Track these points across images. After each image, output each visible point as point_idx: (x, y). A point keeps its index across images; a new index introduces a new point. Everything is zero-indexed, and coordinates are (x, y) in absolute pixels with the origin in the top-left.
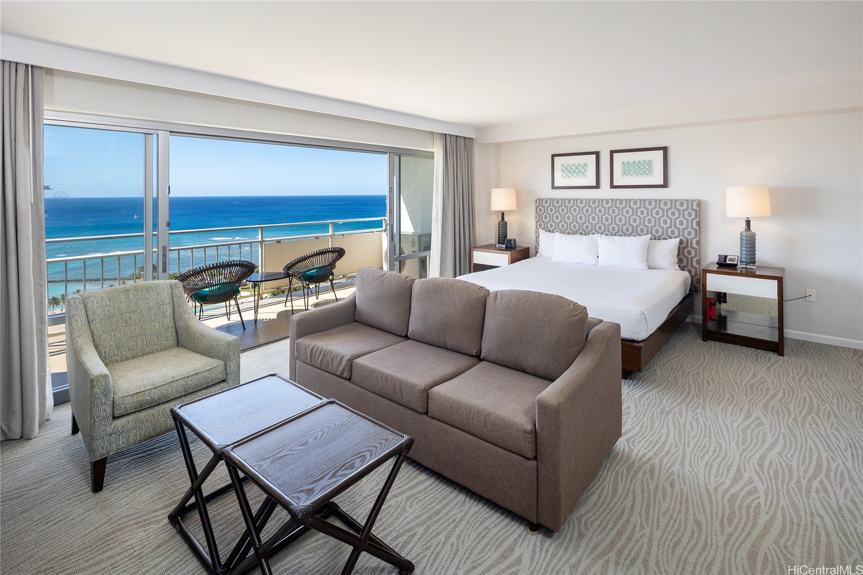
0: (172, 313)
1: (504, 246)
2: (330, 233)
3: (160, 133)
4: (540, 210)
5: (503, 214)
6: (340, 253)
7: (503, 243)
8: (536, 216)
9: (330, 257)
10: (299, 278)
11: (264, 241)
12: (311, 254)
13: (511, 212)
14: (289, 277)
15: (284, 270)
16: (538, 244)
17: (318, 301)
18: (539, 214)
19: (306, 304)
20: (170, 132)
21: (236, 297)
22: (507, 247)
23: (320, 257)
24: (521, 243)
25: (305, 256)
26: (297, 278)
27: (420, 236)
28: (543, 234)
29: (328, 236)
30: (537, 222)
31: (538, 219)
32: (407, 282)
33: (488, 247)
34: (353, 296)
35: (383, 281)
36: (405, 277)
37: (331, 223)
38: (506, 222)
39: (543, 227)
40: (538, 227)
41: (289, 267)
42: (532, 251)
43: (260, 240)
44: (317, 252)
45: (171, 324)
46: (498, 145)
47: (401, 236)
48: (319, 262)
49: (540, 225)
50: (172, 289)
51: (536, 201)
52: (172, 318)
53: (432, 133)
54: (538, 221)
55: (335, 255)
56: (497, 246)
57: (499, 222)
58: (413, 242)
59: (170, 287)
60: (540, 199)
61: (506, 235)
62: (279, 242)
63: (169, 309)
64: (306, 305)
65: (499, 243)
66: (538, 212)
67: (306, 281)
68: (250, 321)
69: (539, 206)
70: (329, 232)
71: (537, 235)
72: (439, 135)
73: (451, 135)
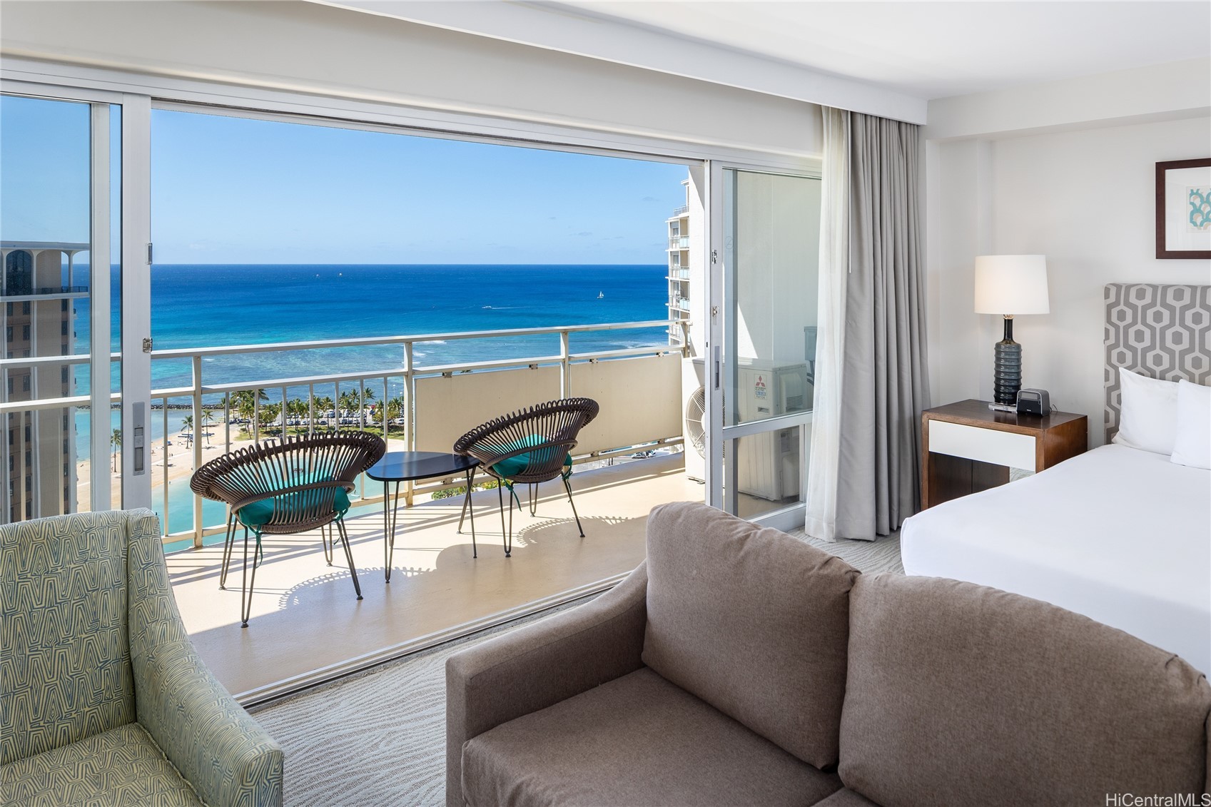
0: (120, 615)
1: (1014, 410)
2: (563, 356)
3: (126, 101)
4: (1122, 316)
5: (1009, 323)
6: (586, 410)
7: (1011, 402)
8: (1107, 331)
9: (562, 420)
10: (491, 468)
11: (414, 372)
12: (517, 415)
13: (1030, 319)
14: (466, 469)
15: (456, 450)
16: (1118, 412)
17: (535, 521)
18: (1117, 327)
19: (507, 530)
20: (154, 98)
21: (341, 518)
22: (1021, 413)
23: (540, 421)
24: (1065, 402)
25: (502, 417)
26: (486, 468)
27: (778, 373)
28: (1129, 379)
29: (557, 362)
30: (1109, 350)
31: (1112, 341)
32: (830, 580)
33: (964, 411)
34: (638, 584)
35: (741, 563)
36: (821, 560)
37: (565, 332)
38: (1019, 347)
39: (1129, 361)
40: (1114, 360)
41: (466, 443)
42: (1096, 429)
43: (406, 369)
44: (531, 409)
45: (115, 650)
46: (991, 142)
47: (739, 370)
48: (535, 435)
49: (1121, 358)
50: (127, 538)
51: (1107, 291)
52: (119, 631)
53: (818, 109)
54: (1116, 345)
55: (574, 416)
56: (993, 407)
57: (998, 346)
58: (760, 386)
59: (121, 536)
60: (1118, 287)
61: (1019, 380)
62: (447, 374)
63: (112, 603)
64: (507, 533)
65: (998, 400)
66: (1114, 319)
67: (505, 477)
68: (374, 571)
69: (1117, 303)
70: (559, 353)
71: (1112, 382)
72: (836, 117)
73: (866, 115)
